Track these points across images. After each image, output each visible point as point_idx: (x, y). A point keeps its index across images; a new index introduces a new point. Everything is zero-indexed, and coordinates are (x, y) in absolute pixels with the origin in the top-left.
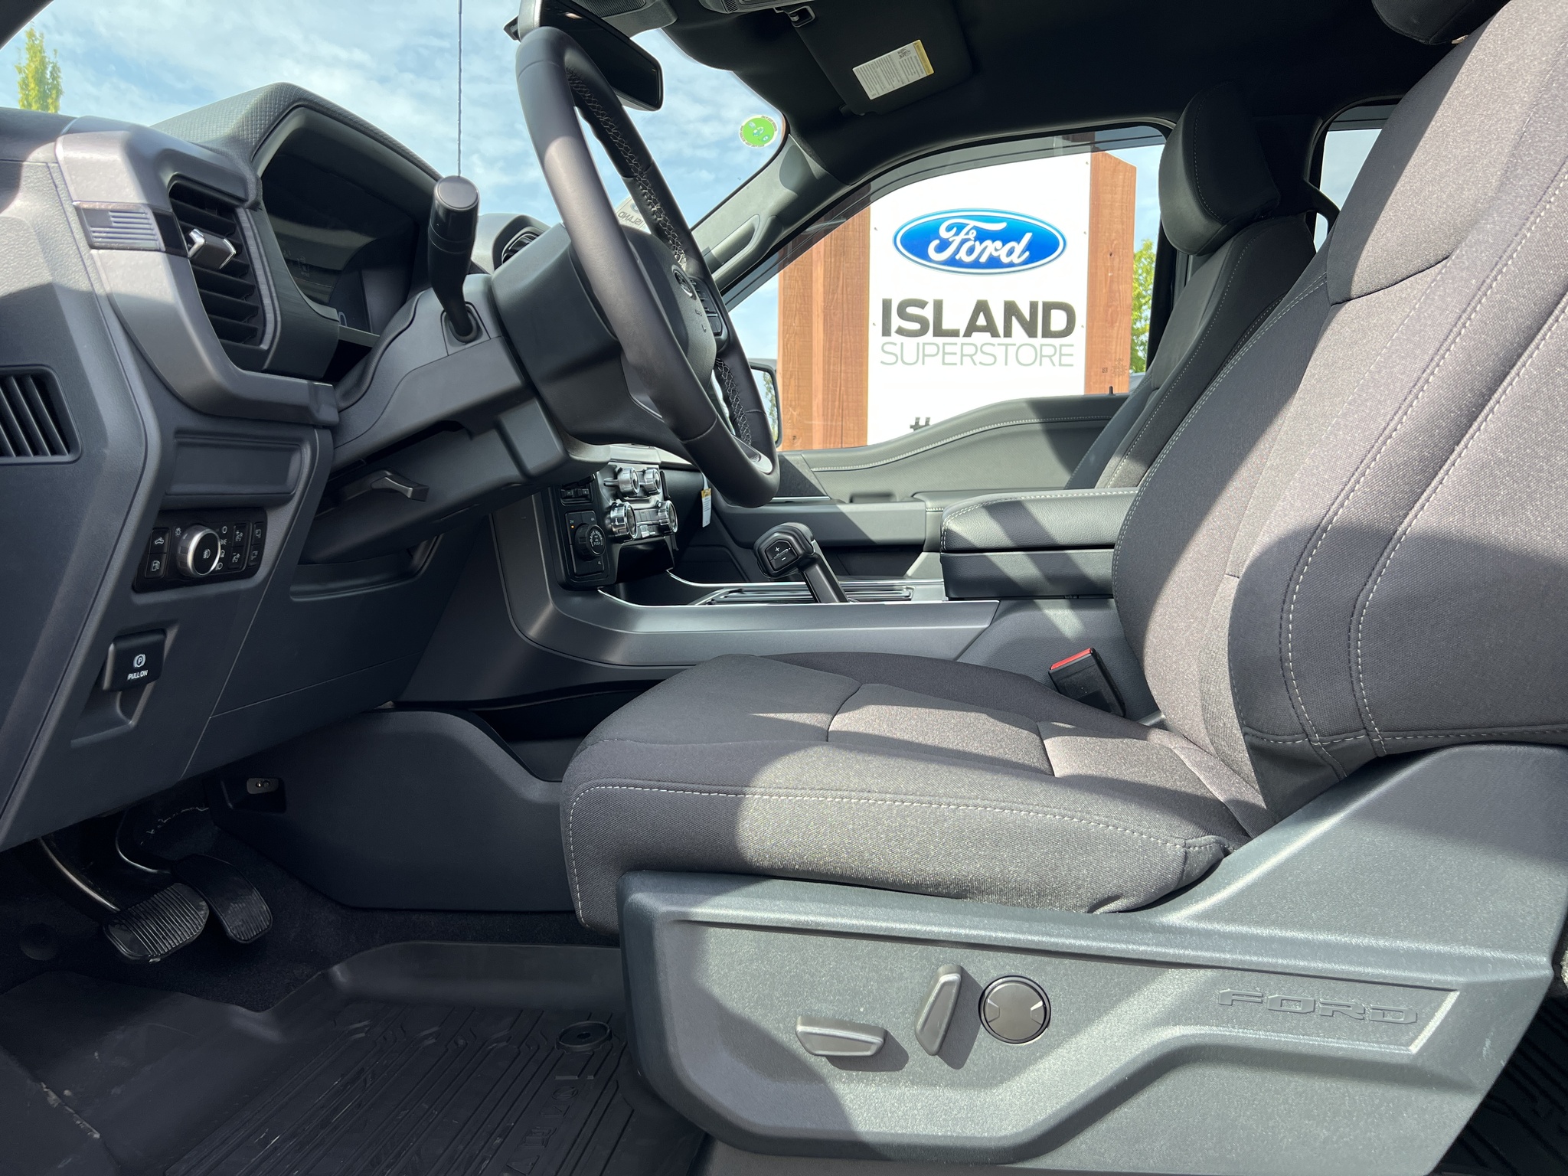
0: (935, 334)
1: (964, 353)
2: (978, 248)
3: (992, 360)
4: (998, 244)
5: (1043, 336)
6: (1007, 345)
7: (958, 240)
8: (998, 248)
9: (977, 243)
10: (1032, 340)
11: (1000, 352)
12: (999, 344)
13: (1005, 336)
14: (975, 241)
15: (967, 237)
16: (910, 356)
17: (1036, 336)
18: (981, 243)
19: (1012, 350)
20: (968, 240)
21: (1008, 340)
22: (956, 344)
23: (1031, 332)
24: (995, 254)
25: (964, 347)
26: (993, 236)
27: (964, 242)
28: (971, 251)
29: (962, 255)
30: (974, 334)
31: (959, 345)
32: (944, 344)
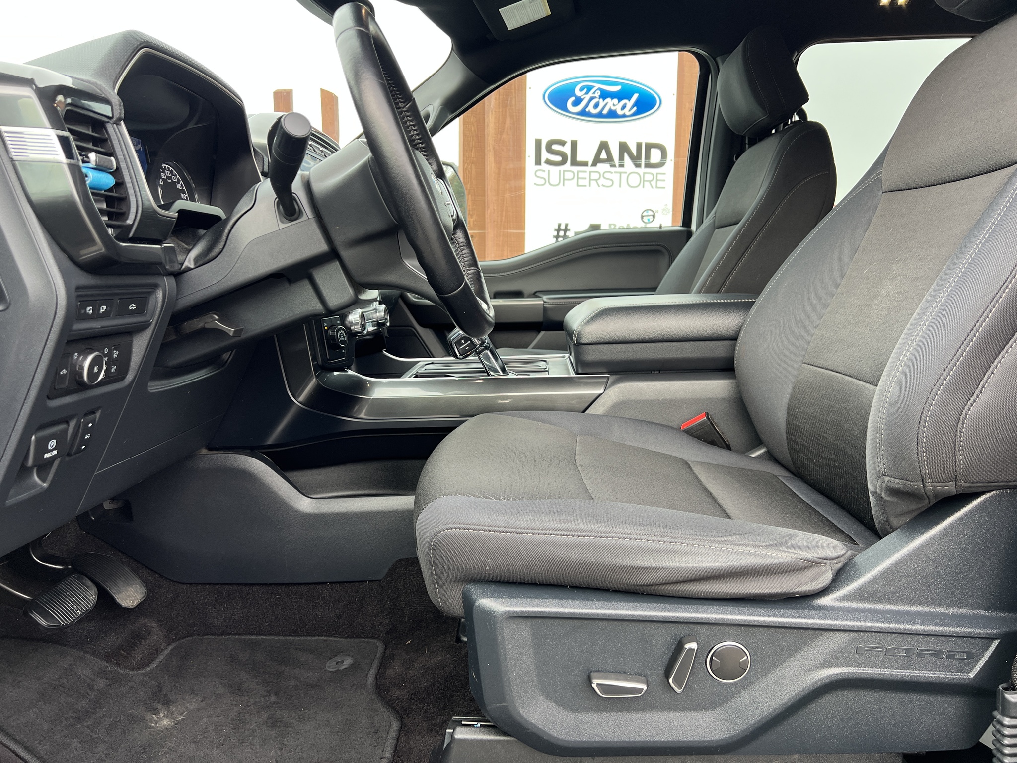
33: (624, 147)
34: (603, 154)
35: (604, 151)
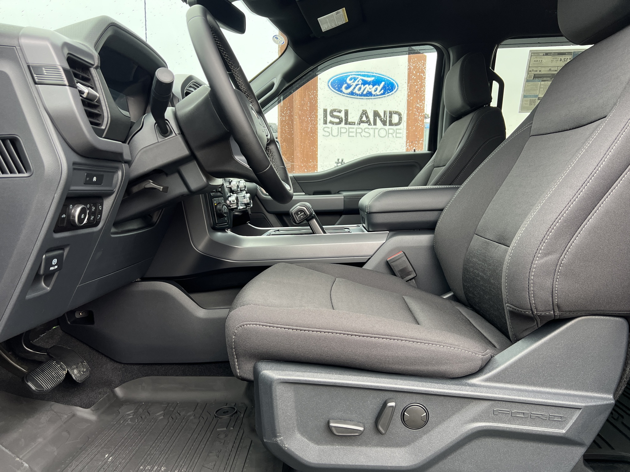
0: (346, 124)
1: (358, 131)
2: (363, 88)
3: (368, 135)
4: (371, 86)
5: (389, 125)
6: (374, 129)
7: (355, 84)
8: (371, 88)
9: (362, 86)
10: (385, 127)
11: (371, 132)
12: (371, 128)
13: (374, 125)
14: (361, 85)
15: (358, 83)
16: (335, 132)
17: (386, 125)
18: (364, 86)
19: (377, 131)
20: (358, 84)
21: (374, 127)
22: (354, 128)
23: (384, 123)
24: (370, 90)
25: (357, 129)
26: (369, 84)
27: (357, 85)
28: (360, 88)
29: (356, 91)
30: (361, 124)
31: (355, 129)
32: (349, 128)
33: (376, 114)
34: (364, 116)
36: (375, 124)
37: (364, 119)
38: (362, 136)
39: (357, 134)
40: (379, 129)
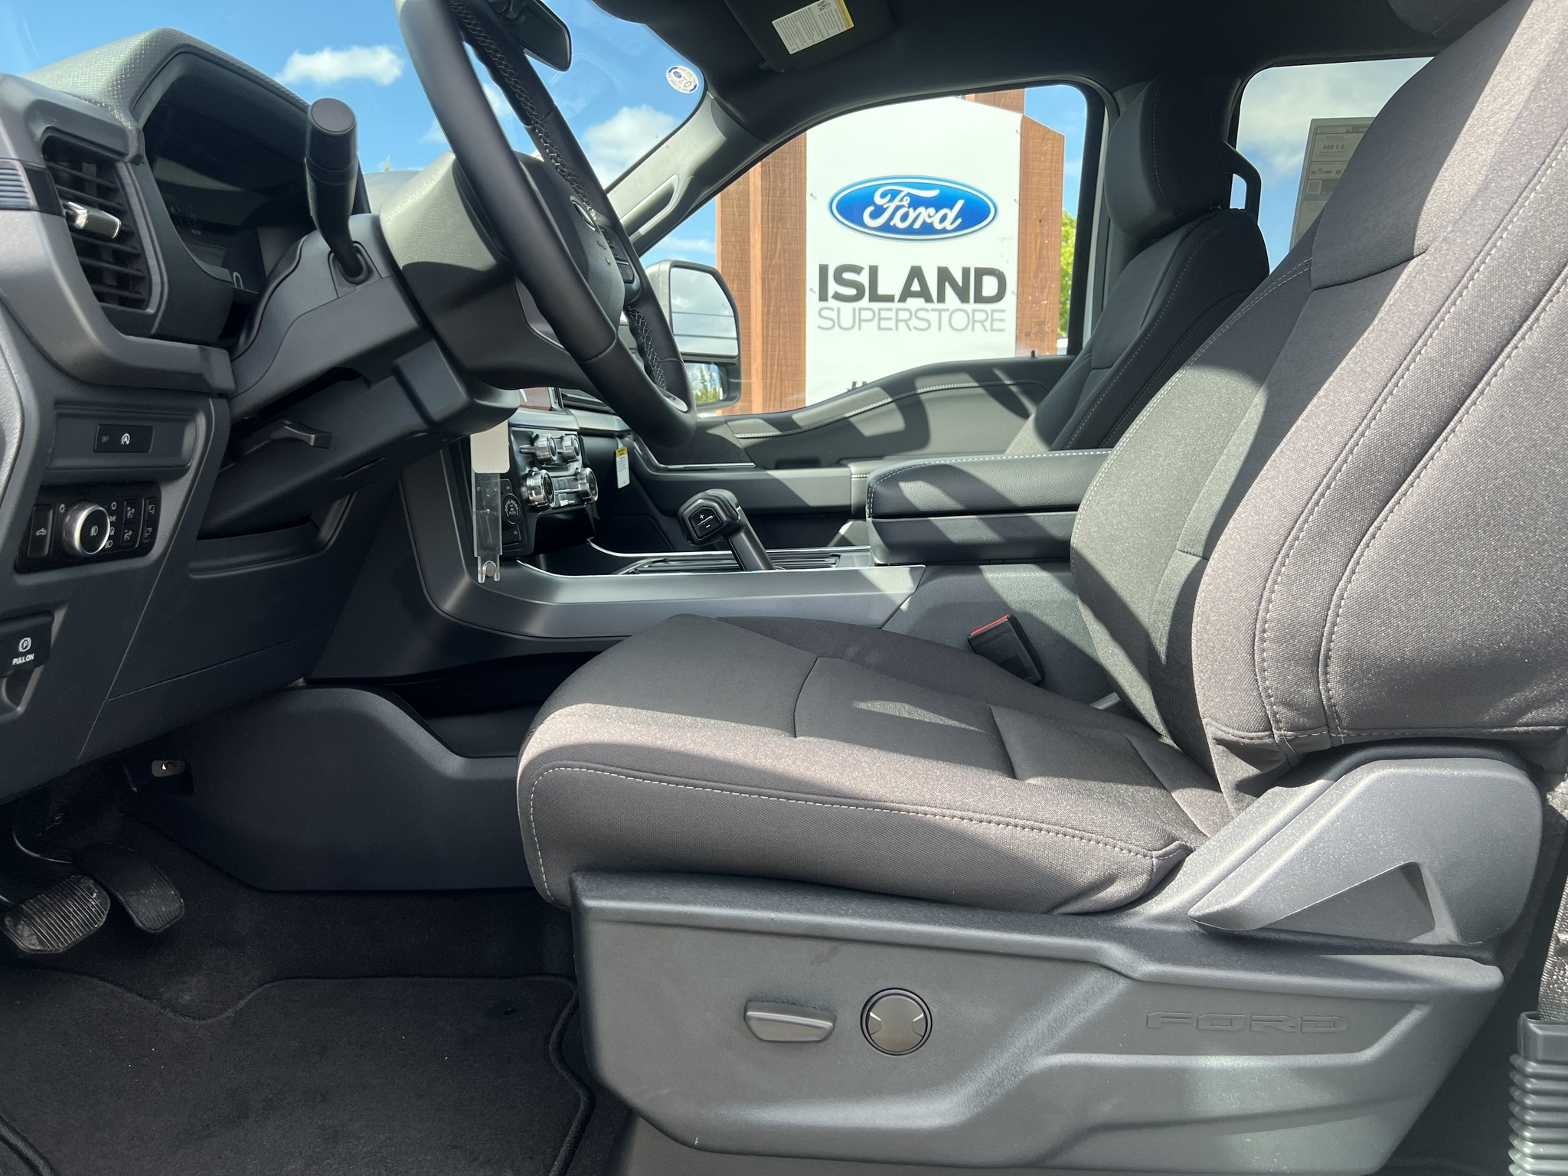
0: (871, 300)
1: (900, 318)
2: (912, 214)
3: (924, 325)
4: (931, 210)
5: (976, 301)
6: (940, 311)
7: (892, 206)
8: (931, 215)
9: (911, 209)
10: (965, 306)
11: (933, 317)
12: (933, 310)
13: (938, 302)
14: (909, 208)
15: (901, 204)
17: (968, 302)
18: (915, 210)
19: (945, 315)
20: (902, 207)
21: (941, 306)
22: (891, 309)
23: (963, 297)
24: (929, 221)
25: (900, 312)
26: (927, 203)
27: (898, 208)
28: (905, 218)
29: (897, 222)
30: (909, 300)
31: (894, 311)
32: (880, 310)
33: (944, 275)
34: (915, 284)
35: (916, 280)
36: (941, 298)
37: (916, 287)
38: (912, 327)
39: (900, 324)
40: (951, 311)
